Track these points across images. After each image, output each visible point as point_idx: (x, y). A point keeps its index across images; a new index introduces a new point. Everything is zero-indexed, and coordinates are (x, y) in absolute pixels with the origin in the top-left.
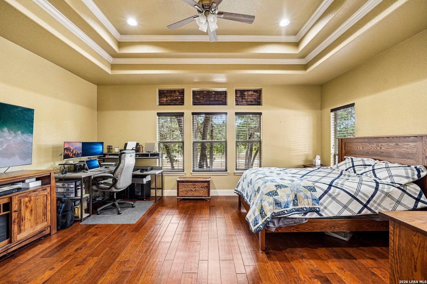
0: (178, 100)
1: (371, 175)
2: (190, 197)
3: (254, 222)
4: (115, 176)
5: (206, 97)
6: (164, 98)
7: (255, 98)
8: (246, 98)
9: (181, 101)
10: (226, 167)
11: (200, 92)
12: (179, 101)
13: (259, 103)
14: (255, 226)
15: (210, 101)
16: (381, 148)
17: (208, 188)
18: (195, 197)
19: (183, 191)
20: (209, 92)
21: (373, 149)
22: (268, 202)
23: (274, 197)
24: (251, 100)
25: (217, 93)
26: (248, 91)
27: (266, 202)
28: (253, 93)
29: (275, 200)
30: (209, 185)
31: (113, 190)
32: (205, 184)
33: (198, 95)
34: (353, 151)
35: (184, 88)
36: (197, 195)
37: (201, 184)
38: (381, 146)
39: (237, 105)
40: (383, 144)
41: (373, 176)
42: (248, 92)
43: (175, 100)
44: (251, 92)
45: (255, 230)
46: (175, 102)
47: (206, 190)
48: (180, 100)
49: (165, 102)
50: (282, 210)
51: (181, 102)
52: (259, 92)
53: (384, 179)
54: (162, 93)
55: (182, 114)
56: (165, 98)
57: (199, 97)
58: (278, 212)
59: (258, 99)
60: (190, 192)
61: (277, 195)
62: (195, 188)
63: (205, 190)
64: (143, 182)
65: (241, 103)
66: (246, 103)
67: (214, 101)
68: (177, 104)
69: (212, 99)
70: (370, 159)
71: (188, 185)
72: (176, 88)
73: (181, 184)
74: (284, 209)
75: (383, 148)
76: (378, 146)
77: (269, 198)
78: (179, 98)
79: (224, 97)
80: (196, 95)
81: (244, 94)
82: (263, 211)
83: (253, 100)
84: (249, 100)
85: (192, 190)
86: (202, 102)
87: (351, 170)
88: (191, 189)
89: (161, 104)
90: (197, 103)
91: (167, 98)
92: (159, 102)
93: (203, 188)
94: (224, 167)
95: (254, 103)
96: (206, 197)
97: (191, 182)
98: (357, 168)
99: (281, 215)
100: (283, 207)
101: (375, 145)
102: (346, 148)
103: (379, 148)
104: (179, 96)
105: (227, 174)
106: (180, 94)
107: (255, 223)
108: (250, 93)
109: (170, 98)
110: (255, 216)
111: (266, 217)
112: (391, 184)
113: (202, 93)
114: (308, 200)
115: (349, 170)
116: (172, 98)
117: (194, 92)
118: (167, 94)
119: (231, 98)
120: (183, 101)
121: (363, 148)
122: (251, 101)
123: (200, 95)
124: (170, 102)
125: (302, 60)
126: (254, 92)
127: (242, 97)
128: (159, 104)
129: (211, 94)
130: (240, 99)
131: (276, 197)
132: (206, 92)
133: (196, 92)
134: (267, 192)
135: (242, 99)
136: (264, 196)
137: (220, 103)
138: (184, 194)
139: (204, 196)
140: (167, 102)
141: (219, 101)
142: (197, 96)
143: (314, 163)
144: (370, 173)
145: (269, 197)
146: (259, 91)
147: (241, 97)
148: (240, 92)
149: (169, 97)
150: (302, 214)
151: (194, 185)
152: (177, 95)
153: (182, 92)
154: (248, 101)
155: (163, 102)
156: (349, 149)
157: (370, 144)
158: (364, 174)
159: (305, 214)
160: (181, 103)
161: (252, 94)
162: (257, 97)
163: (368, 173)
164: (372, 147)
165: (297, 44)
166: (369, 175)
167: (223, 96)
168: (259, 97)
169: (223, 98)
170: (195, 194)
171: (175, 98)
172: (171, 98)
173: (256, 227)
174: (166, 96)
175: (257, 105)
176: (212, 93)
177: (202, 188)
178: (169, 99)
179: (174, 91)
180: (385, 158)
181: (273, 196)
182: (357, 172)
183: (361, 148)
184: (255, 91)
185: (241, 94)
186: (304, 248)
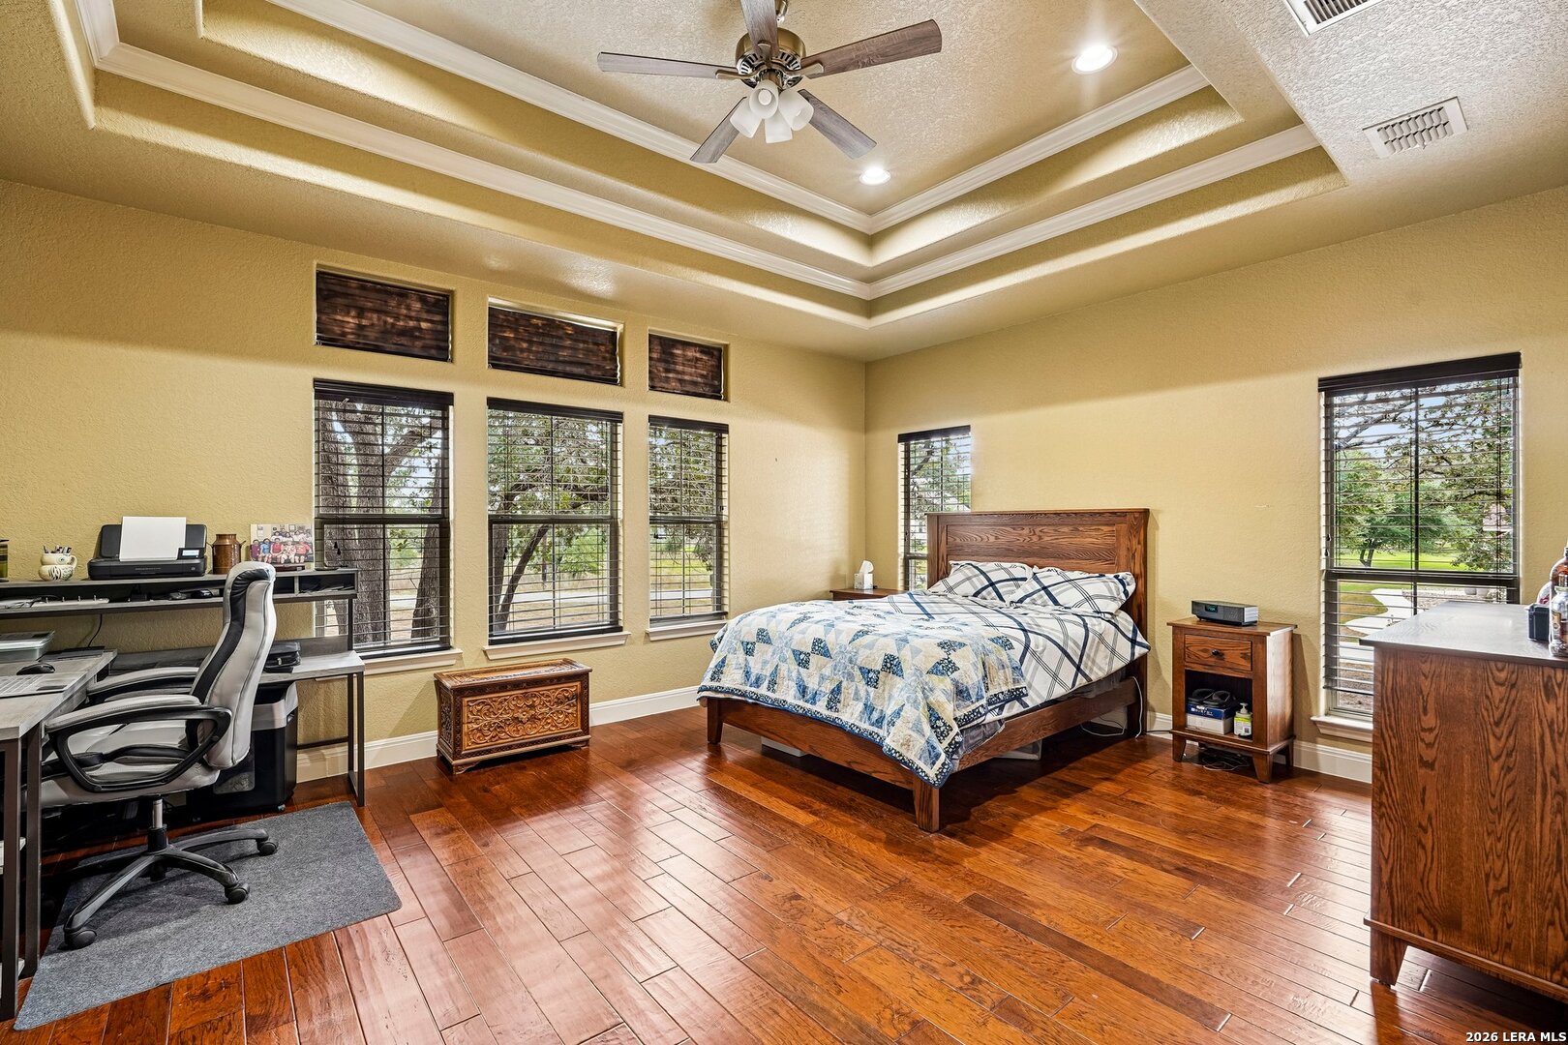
0: (417, 334)
1: (1045, 601)
2: (510, 747)
3: (928, 754)
4: (214, 700)
5: (541, 344)
6: (348, 314)
7: (705, 373)
8: (680, 368)
9: (434, 343)
10: (614, 615)
11: (517, 320)
12: (424, 339)
13: (714, 387)
14: (934, 763)
15: (557, 361)
16: (1040, 538)
17: (583, 698)
18: (533, 743)
19: (479, 730)
20: (552, 326)
21: (1022, 540)
22: (944, 691)
23: (952, 676)
24: (695, 378)
25: (582, 332)
26: (686, 344)
27: (938, 692)
28: (698, 355)
29: (956, 684)
30: (585, 687)
31: (197, 778)
32: (572, 687)
33: (509, 327)
34: (969, 546)
35: (454, 288)
36: (540, 736)
37: (557, 689)
38: (1041, 534)
39: (653, 388)
40: (1046, 529)
41: (1051, 603)
42: (684, 350)
43: (405, 332)
44: (693, 349)
45: (937, 775)
46: (404, 340)
47: (576, 711)
48: (427, 336)
49: (352, 334)
50: (973, 707)
51: (431, 347)
52: (716, 356)
53: (1076, 606)
54: (333, 290)
55: (441, 401)
56: (353, 317)
57: (512, 335)
58: (965, 715)
59: (713, 379)
60: (511, 728)
61: (956, 669)
62: (532, 707)
63: (570, 711)
64: (273, 722)
65: (665, 385)
66: (678, 385)
67: (571, 363)
68: (416, 351)
69: (564, 354)
70: (1017, 564)
71: (501, 702)
72: (414, 280)
73: (472, 701)
74: (978, 704)
75: (1046, 539)
76: (1035, 534)
77: (942, 681)
78: (424, 325)
79: (607, 352)
80: (502, 326)
81: (673, 355)
82: (938, 718)
83: (699, 379)
84: (686, 378)
85: (517, 718)
86: (528, 359)
87: (989, 594)
88: (516, 715)
89: (329, 337)
90: (506, 360)
91: (360, 316)
92: (319, 330)
93: (562, 703)
94: (607, 616)
95: (701, 391)
96: (575, 735)
97: (516, 684)
98: (1002, 587)
99: (973, 720)
100: (974, 700)
101: (1026, 531)
102: (950, 540)
103: (1035, 539)
104: (425, 316)
105: (623, 642)
106: (428, 312)
107: (933, 754)
108: (690, 353)
109: (379, 319)
110: (924, 736)
111: (952, 734)
112: (1097, 615)
113: (522, 322)
114: (1005, 672)
115: (984, 593)
116: (390, 320)
117: (493, 312)
118: (362, 303)
119: (636, 362)
120: (442, 344)
121: (997, 538)
122: (695, 383)
123: (515, 331)
124: (377, 339)
125: (865, 287)
126: (702, 352)
127: (666, 362)
128: (319, 338)
129: (561, 333)
130: (661, 369)
131: (956, 675)
132: (540, 322)
133: (501, 317)
134: (930, 666)
135: (667, 371)
136: (927, 678)
137: (593, 373)
138: (484, 743)
139: (569, 735)
140: (365, 337)
141: (588, 367)
142: (505, 332)
143: (856, 583)
144: (1041, 596)
145: (941, 677)
146: (715, 353)
147: (663, 364)
148: (661, 344)
149: (375, 316)
150: (997, 710)
151: (525, 696)
152: (413, 314)
153: (441, 304)
154: (685, 380)
155: (344, 334)
156: (958, 540)
157: (1014, 529)
158: (1028, 600)
159: (1001, 708)
160: (433, 352)
161: (697, 359)
162: (712, 372)
163: (1035, 596)
164: (1020, 535)
165: (871, 241)
166: (1039, 602)
167: (603, 348)
168: (716, 370)
169: (604, 358)
170: (533, 732)
171: (401, 323)
172: (385, 322)
173: (939, 764)
174: (356, 307)
175: (711, 397)
176: (563, 329)
177: (559, 702)
178: (373, 325)
179: (402, 293)
180: (1051, 561)
181: (949, 673)
182: (1008, 598)
183: (992, 539)
184: (706, 349)
185: (663, 352)
186: (995, 798)
